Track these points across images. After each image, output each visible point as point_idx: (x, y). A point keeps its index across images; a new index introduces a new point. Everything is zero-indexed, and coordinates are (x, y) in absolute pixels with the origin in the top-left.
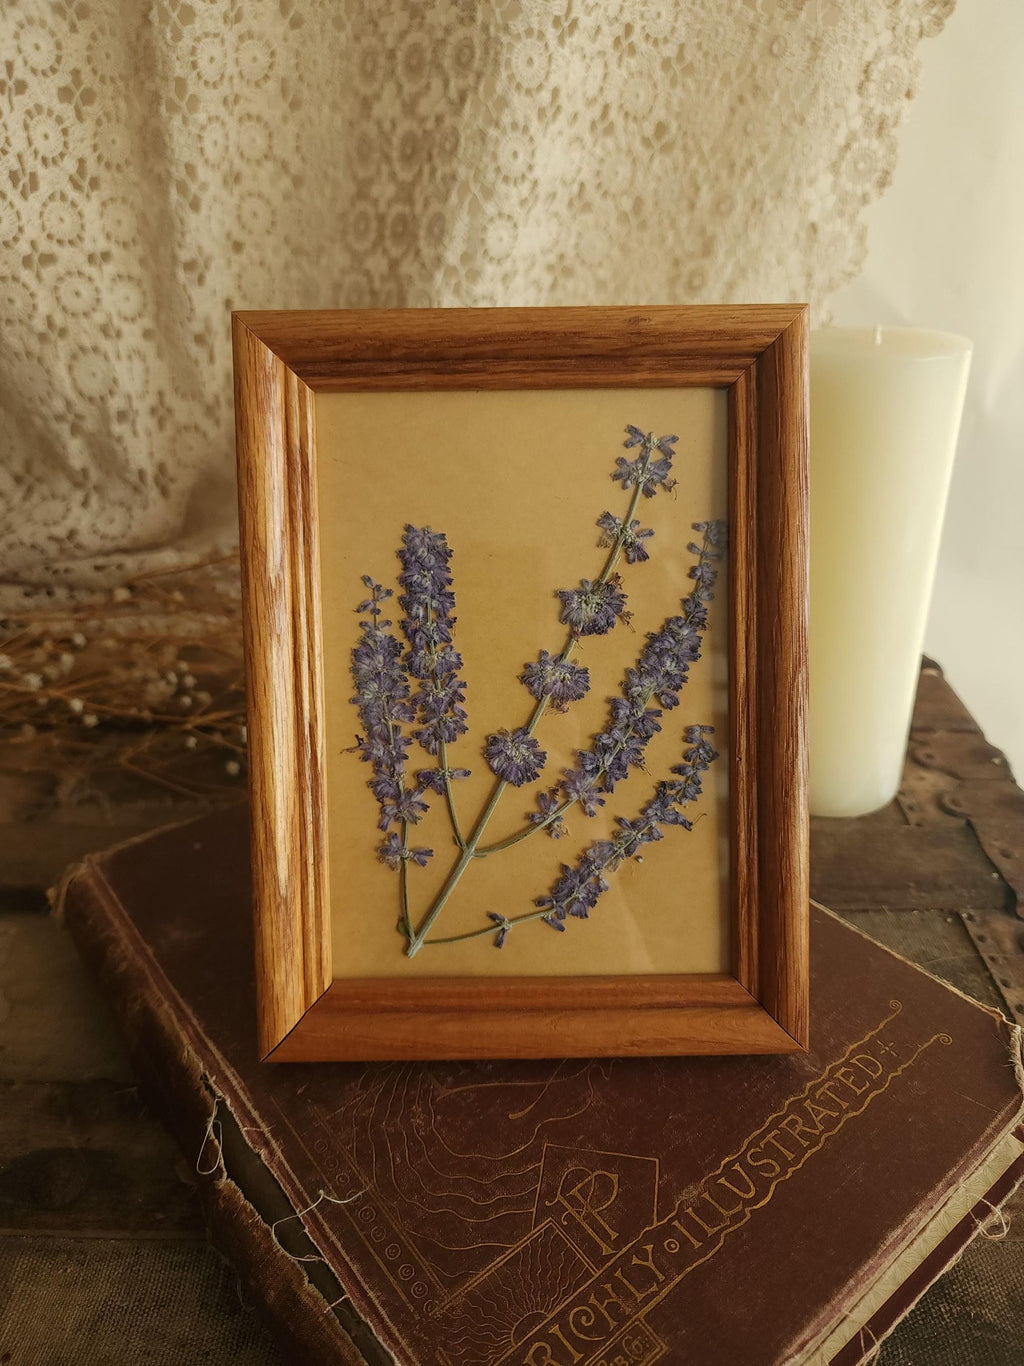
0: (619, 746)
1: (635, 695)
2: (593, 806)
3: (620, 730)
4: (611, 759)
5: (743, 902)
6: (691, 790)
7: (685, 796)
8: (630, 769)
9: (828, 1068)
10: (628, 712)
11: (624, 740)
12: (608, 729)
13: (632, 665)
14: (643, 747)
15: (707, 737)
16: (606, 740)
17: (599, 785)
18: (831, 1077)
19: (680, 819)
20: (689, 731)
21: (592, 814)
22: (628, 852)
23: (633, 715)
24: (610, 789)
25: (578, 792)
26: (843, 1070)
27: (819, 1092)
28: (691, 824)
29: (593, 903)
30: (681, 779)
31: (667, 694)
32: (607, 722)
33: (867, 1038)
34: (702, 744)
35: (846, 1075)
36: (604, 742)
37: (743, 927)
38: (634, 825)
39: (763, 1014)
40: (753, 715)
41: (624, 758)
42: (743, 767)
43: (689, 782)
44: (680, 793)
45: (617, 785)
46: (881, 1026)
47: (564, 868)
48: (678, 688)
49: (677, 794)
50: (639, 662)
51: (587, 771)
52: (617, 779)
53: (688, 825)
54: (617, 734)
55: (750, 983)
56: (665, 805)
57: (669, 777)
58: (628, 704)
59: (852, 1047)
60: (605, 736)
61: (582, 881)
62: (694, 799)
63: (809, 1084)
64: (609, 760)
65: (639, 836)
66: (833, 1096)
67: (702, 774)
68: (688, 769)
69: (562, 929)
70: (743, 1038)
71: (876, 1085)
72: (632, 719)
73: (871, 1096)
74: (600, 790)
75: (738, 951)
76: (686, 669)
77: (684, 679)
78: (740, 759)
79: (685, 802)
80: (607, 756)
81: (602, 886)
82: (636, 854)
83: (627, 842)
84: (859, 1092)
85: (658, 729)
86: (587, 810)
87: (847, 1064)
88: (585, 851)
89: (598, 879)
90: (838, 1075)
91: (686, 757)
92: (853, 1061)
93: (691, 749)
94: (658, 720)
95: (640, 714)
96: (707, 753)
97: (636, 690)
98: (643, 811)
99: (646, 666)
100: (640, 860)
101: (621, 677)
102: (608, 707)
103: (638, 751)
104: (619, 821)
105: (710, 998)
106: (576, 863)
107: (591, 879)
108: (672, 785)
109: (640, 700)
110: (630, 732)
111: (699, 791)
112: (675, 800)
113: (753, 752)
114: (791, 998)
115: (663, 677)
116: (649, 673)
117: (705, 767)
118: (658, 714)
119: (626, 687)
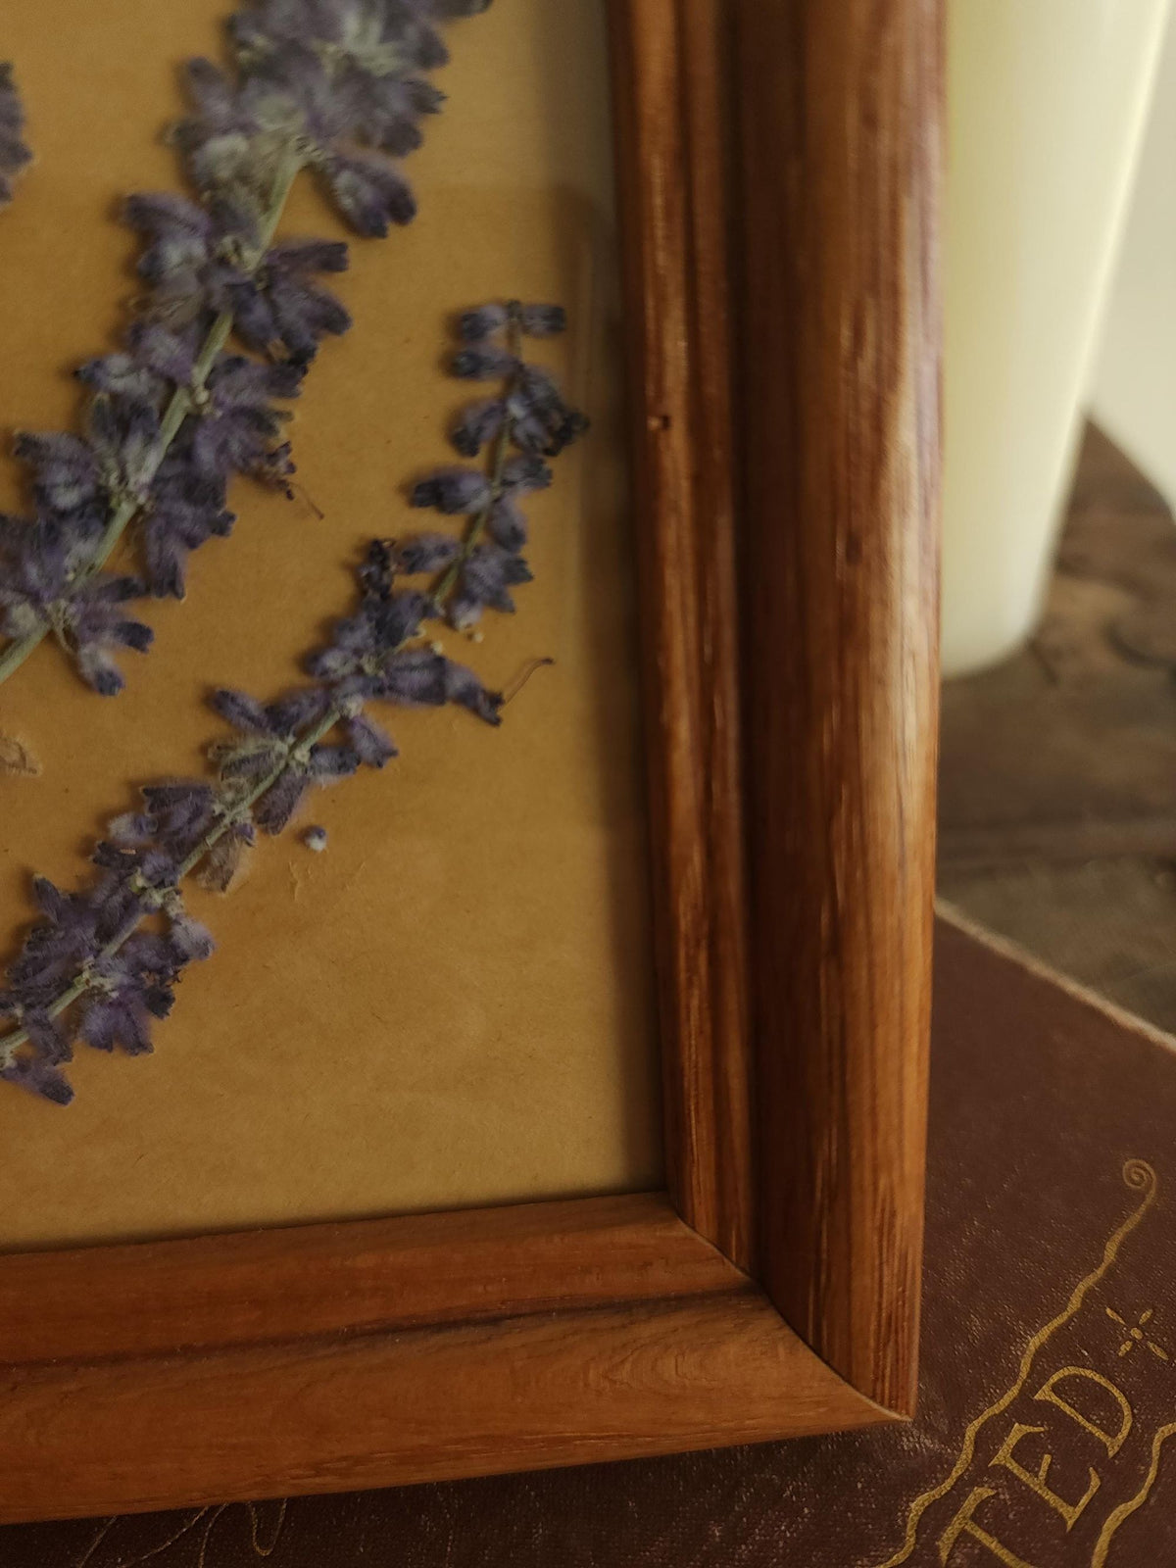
0: (181, 404)
1: (224, 173)
2: (104, 655)
3: (177, 331)
4: (153, 460)
5: (692, 969)
6: (488, 568)
7: (463, 594)
8: (239, 498)
9: (971, 1431)
10: (198, 249)
11: (200, 374)
12: (130, 335)
13: (205, 46)
14: (278, 404)
15: (536, 353)
16: (121, 377)
17: (126, 568)
18: (981, 1470)
19: (456, 683)
20: (466, 327)
21: (106, 684)
22: (269, 817)
23: (223, 262)
24: (167, 583)
25: (35, 598)
26: (1018, 1431)
27: (950, 1534)
28: (496, 700)
29: (160, 1002)
30: (443, 527)
31: (359, 169)
32: (122, 305)
33: (1075, 1303)
34: (517, 378)
35: (1025, 1452)
36: (119, 385)
37: (694, 1052)
38: (277, 717)
39: (768, 1323)
40: (708, 220)
41: (206, 454)
42: (676, 451)
43: (479, 537)
44: (448, 587)
45: (193, 566)
46: (1110, 1252)
47: (35, 890)
48: (403, 139)
49: (434, 588)
50: (229, 28)
51: (64, 515)
52: (192, 542)
53: (485, 705)
54: (164, 346)
55: (722, 1222)
56: (389, 632)
57: (397, 521)
58: (199, 217)
59: (1034, 1342)
60: (118, 362)
61: (106, 934)
62: (498, 602)
63: (917, 1505)
64: (145, 463)
65: (302, 754)
66: (993, 1544)
67: (527, 506)
68: (469, 485)
69: (59, 1093)
70: (700, 1416)
71: (1121, 1478)
72: (220, 280)
73: (1111, 1524)
74: (125, 590)
75: (680, 1127)
76: (431, 54)
77: (425, 102)
78: (666, 421)
79: (470, 617)
80: (134, 446)
81: (185, 945)
82: (300, 817)
83: (257, 780)
84: (1071, 1514)
85: (333, 320)
86: (88, 670)
87: (1026, 1408)
88: (104, 818)
89: (166, 923)
90: (1003, 1456)
91: (462, 439)
92: (1044, 1394)
93: (473, 403)
94: (334, 287)
95: (252, 258)
96: (538, 412)
97: (223, 149)
98: (308, 661)
99: (260, 41)
100: (318, 844)
101: (161, 105)
102: (119, 243)
103: (260, 421)
104: (217, 701)
105: (591, 1285)
106: (83, 867)
107: (140, 921)
108: (412, 556)
109: (243, 198)
110: (221, 340)
111: (516, 572)
112: (427, 611)
113: (716, 388)
114: (864, 1281)
115: (337, 85)
116: (270, 71)
117: (538, 477)
118: (331, 259)
119: (187, 139)
